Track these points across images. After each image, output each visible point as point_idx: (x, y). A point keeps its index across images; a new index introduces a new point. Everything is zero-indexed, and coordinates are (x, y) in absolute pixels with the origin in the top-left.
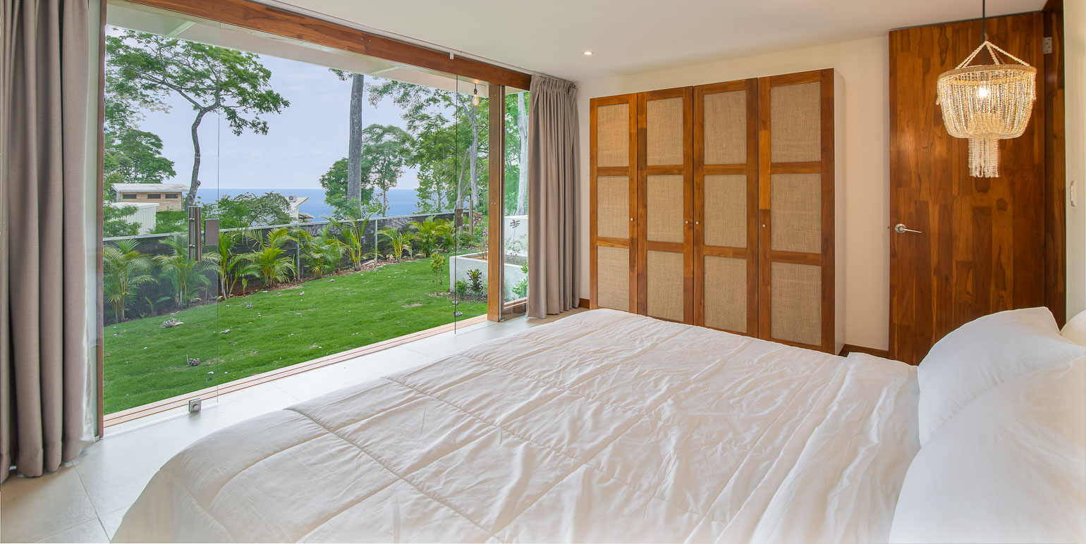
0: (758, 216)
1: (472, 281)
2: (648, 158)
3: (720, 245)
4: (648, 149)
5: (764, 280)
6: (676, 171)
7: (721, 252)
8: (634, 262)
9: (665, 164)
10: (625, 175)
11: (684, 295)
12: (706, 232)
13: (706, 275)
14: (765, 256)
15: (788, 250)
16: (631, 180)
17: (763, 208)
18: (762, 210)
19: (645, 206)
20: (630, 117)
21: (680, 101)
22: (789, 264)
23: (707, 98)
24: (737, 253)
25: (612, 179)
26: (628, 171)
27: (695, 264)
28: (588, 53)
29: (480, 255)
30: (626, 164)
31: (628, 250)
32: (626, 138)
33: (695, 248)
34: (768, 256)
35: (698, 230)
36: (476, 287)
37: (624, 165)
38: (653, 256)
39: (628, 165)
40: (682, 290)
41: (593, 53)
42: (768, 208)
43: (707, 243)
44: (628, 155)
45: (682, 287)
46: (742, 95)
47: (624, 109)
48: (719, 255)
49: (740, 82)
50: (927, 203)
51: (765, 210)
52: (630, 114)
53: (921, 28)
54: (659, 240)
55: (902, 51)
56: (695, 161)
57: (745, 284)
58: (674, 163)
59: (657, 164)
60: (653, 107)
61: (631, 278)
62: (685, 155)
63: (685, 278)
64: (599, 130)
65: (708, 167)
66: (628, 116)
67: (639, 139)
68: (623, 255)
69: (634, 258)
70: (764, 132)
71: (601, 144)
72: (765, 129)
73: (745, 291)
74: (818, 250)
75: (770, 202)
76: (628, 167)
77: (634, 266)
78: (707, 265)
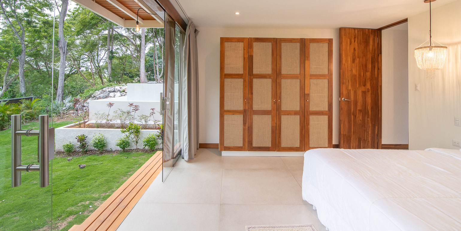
0: (304, 97)
1: (79, 143)
2: (254, 70)
3: (288, 110)
4: (254, 66)
5: (307, 123)
6: (268, 77)
7: (289, 113)
8: (246, 121)
9: (262, 73)
10: (241, 78)
11: (272, 134)
12: (282, 105)
13: (282, 124)
14: (307, 113)
15: (316, 110)
16: (244, 81)
17: (307, 93)
18: (306, 94)
19: (252, 94)
20: (244, 49)
21: (270, 44)
22: (316, 116)
23: (283, 44)
24: (296, 113)
25: (233, 80)
26: (243, 76)
27: (277, 119)
28: (237, 13)
29: (77, 125)
30: (241, 72)
31: (242, 116)
32: (241, 60)
33: (277, 112)
34: (308, 113)
35: (279, 104)
36: (83, 146)
37: (241, 73)
38: (256, 118)
39: (242, 73)
40: (270, 132)
41: (240, 13)
42: (309, 93)
43: (282, 109)
44: (243, 68)
45: (270, 131)
46: (298, 45)
47: (241, 45)
48: (288, 115)
49: (298, 39)
50: (350, 90)
51: (307, 94)
52: (244, 48)
53: (349, 28)
54: (259, 109)
55: (344, 35)
56: (277, 72)
57: (299, 126)
58: (267, 73)
59: (259, 73)
60: (256, 46)
61: (244, 130)
62: (273, 69)
63: (272, 126)
64: (225, 54)
65: (283, 75)
66: (243, 48)
67: (249, 61)
68: (239, 119)
69: (246, 119)
70: (307, 61)
71: (227, 61)
72: (308, 60)
73: (299, 129)
74: (327, 109)
75: (309, 91)
76: (243, 74)
77: (246, 123)
78: (282, 119)
